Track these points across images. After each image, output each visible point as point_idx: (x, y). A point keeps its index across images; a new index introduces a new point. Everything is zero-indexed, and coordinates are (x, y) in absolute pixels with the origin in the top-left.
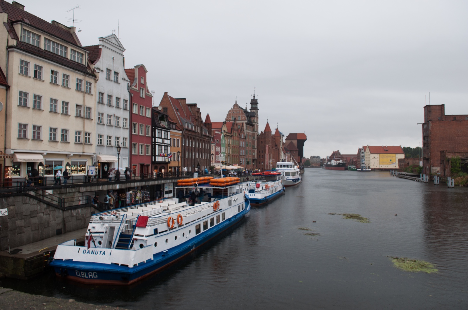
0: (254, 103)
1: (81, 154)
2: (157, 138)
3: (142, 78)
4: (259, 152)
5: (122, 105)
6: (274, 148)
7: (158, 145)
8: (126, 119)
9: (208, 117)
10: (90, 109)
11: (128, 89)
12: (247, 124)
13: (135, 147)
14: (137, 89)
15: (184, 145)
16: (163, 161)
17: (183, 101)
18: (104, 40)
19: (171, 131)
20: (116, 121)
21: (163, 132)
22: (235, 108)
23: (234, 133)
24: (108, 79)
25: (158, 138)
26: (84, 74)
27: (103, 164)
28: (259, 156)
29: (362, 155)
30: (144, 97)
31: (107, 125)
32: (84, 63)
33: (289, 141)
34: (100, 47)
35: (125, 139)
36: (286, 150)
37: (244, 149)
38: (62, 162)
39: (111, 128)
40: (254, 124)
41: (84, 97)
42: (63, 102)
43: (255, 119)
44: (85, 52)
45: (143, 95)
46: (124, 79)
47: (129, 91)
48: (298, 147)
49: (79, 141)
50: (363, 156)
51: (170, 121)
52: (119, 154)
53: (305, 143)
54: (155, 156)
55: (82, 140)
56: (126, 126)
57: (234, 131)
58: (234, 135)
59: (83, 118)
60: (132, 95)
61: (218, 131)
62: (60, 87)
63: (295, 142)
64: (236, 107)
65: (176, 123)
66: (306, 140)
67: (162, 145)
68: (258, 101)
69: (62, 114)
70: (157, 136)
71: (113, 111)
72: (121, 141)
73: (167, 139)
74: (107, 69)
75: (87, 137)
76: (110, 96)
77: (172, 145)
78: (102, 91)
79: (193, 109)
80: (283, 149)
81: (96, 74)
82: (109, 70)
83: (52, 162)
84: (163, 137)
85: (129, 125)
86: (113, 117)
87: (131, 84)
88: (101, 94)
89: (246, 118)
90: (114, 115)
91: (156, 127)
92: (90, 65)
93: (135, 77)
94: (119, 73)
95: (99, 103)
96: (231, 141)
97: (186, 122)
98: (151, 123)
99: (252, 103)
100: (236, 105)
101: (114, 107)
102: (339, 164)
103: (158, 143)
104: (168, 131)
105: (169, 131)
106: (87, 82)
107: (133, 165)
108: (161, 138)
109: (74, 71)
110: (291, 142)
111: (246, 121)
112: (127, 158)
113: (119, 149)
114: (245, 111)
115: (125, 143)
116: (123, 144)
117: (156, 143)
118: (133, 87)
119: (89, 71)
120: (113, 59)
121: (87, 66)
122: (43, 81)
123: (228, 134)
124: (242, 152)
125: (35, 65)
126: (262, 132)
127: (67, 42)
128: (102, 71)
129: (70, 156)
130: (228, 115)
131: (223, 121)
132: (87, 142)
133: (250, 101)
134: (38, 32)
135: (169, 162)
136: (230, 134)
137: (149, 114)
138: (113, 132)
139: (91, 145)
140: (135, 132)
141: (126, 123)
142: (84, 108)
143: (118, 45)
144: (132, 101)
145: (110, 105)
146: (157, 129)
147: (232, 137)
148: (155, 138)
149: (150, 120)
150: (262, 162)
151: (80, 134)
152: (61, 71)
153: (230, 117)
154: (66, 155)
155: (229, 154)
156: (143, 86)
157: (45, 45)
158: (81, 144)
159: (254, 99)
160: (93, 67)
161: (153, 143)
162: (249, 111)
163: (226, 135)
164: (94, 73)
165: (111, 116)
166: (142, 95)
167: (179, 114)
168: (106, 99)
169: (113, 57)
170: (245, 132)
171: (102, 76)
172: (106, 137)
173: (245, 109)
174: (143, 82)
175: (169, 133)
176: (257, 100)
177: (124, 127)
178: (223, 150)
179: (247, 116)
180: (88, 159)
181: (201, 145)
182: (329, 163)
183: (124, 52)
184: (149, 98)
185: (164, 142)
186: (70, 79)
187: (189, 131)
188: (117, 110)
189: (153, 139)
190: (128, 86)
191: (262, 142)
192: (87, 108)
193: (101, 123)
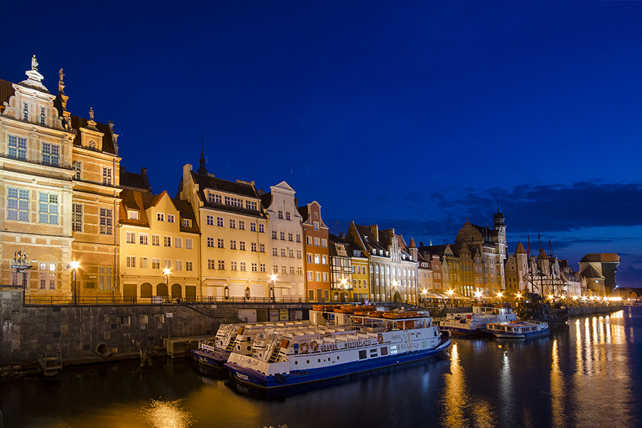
1: (258, 280)
2: (335, 266)
3: (316, 213)
4: (508, 280)
7: (336, 273)
8: (300, 252)
10: (264, 245)
12: (483, 245)
14: (311, 223)
15: (371, 272)
17: (374, 228)
19: (353, 258)
20: (290, 253)
21: (342, 260)
24: (281, 218)
26: (256, 219)
28: (509, 285)
31: (281, 257)
32: (257, 209)
34: (272, 194)
35: (300, 268)
39: (285, 258)
40: (497, 244)
41: (258, 235)
42: (241, 242)
44: (258, 201)
45: (317, 228)
46: (297, 216)
54: (333, 283)
56: (300, 257)
59: (257, 252)
60: (306, 230)
61: (438, 255)
62: (238, 230)
63: (597, 266)
64: (468, 226)
67: (341, 273)
69: (241, 250)
71: (286, 245)
72: (296, 269)
73: (348, 267)
74: (279, 211)
75: (263, 267)
76: (283, 233)
78: (275, 229)
79: (390, 234)
81: (268, 215)
82: (281, 212)
84: (342, 265)
85: (304, 256)
86: (286, 250)
88: (275, 232)
90: (288, 248)
91: (333, 255)
92: (263, 209)
93: (309, 213)
95: (273, 238)
97: (375, 249)
98: (328, 253)
101: (288, 241)
103: (336, 270)
104: (348, 259)
105: (351, 259)
106: (260, 224)
107: (310, 292)
108: (340, 266)
109: (248, 217)
110: (590, 267)
112: (303, 284)
115: (301, 271)
116: (298, 272)
117: (334, 272)
118: (307, 222)
119: (262, 215)
120: (284, 202)
121: (260, 211)
122: (224, 228)
123: (452, 259)
125: (218, 217)
127: (242, 196)
128: (274, 213)
132: (263, 272)
134: (219, 193)
135: (351, 289)
137: (325, 245)
138: (288, 263)
139: (266, 273)
142: (258, 244)
143: (288, 188)
144: (306, 235)
145: (283, 240)
146: (334, 258)
147: (460, 262)
149: (327, 249)
151: (256, 265)
152: (238, 219)
156: (317, 220)
157: (226, 201)
158: (258, 272)
160: (265, 210)
161: (331, 271)
165: (284, 249)
167: (367, 241)
168: (279, 236)
169: (284, 200)
172: (281, 267)
174: (317, 217)
175: (350, 261)
177: (298, 258)
179: (487, 236)
184: (324, 230)
185: (344, 270)
188: (291, 243)
189: (331, 267)
190: (301, 222)
192: (261, 244)
193: (275, 254)
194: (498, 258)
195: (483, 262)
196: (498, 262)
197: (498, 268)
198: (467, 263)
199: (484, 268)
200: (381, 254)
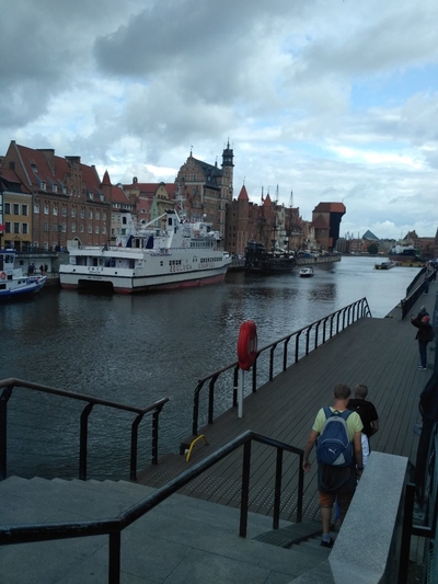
0: (228, 155)
4: (228, 228)
9: (106, 176)
12: (204, 187)
17: (49, 153)
22: (189, 163)
28: (228, 235)
33: (318, 214)
48: (330, 224)
61: (147, 196)
63: (327, 216)
66: (344, 213)
68: (234, 153)
79: (75, 163)
89: (205, 178)
97: (45, 182)
99: (224, 156)
105: (2, 194)
110: (321, 216)
111: (204, 183)
123: (166, 201)
130: (179, 172)
159: (228, 150)
162: (220, 168)
167: (35, 171)
170: (202, 199)
176: (232, 150)
181: (83, 214)
187: (52, 194)
191: (233, 214)
194: (220, 202)
200: (55, 190)
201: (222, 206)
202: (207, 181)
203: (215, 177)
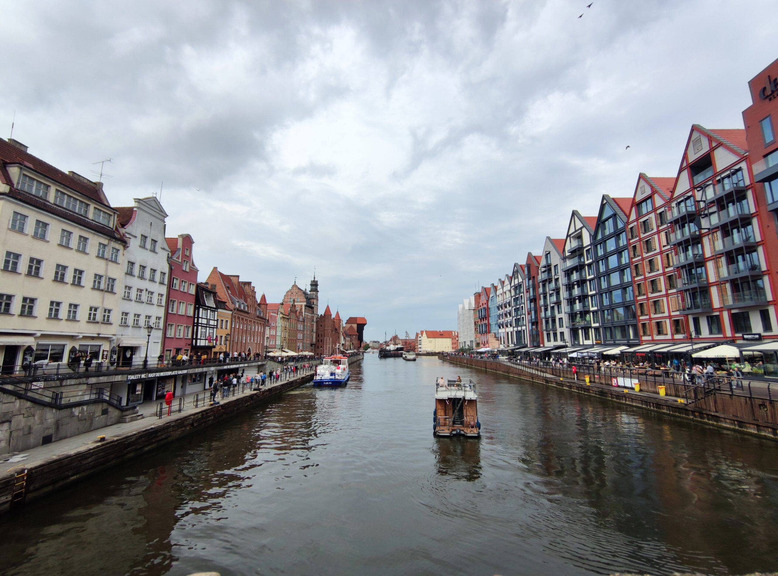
0: (314, 284)
1: (96, 335)
2: (200, 318)
3: (187, 249)
4: (318, 335)
5: (158, 277)
6: (334, 332)
7: (202, 326)
8: (162, 295)
9: (264, 298)
10: (114, 280)
11: (168, 261)
12: (306, 306)
13: (171, 329)
14: (180, 261)
15: (233, 326)
16: (207, 345)
17: (235, 278)
18: (141, 202)
19: (219, 310)
20: (148, 297)
21: (209, 311)
22: (293, 289)
23: (292, 316)
24: (143, 247)
25: (202, 318)
26: (109, 238)
27: (126, 349)
28: (318, 341)
29: (419, 339)
30: (188, 270)
31: (135, 301)
32: (111, 226)
33: (349, 325)
34: (135, 209)
35: (159, 318)
36: (346, 335)
37: (302, 333)
38: (64, 346)
39: (140, 304)
40: (313, 306)
41: (107, 265)
42: (76, 270)
43: (315, 302)
44: (114, 213)
45: (186, 267)
46: (164, 249)
47: (168, 263)
48: (358, 332)
49: (94, 319)
50: (420, 341)
51: (218, 300)
52: (149, 336)
53: (365, 327)
54: (196, 339)
55: (99, 317)
56: (161, 303)
57: (292, 314)
58: (292, 318)
59: (102, 290)
60: (173, 268)
61: (275, 313)
62: (74, 251)
63: (355, 326)
64: (295, 288)
65: (226, 302)
66: (365, 324)
67: (206, 327)
68: (319, 283)
69: (73, 284)
70: (200, 316)
71: (145, 285)
72: (153, 321)
73: (214, 320)
74: (142, 235)
75: (107, 314)
76: (143, 267)
77: (219, 326)
78: (132, 260)
79: (247, 287)
80: (343, 333)
81: (126, 239)
82: (144, 237)
83: (49, 345)
84: (208, 318)
85: (166, 302)
86: (144, 292)
87: (172, 255)
88: (132, 264)
89: (305, 300)
90: (147, 290)
91: (201, 305)
92: (119, 229)
93: (178, 247)
94: (157, 241)
95: (127, 274)
96: (287, 324)
97: (238, 302)
98: (194, 301)
99: (311, 285)
100: (295, 286)
101: (148, 280)
102: (398, 348)
103: (202, 324)
104: (215, 311)
105: (217, 311)
106: (113, 248)
107: (167, 350)
108: (207, 319)
109: (96, 233)
110: (351, 326)
111: (305, 303)
112: (160, 341)
113: (150, 329)
114: (305, 293)
115: (159, 323)
116: (155, 324)
117: (199, 324)
118: (175, 259)
119: (117, 236)
120: (151, 225)
121: (114, 229)
122: (48, 242)
123: (285, 316)
124: (300, 336)
125: (37, 220)
126: (321, 315)
127: (89, 198)
128: (136, 237)
129: (78, 338)
130: (285, 296)
131: (280, 303)
132: (107, 322)
133: (310, 283)
134: (47, 181)
135: (214, 347)
136: (288, 316)
137: (193, 290)
138: (144, 310)
139: (111, 324)
140: (172, 311)
141: (161, 300)
142: (106, 278)
143: (158, 209)
144: (172, 274)
145: (142, 277)
146: (201, 308)
147: (289, 321)
148: (198, 318)
149: (195, 297)
150: (321, 347)
151: (96, 310)
152: (77, 232)
153: (288, 298)
154: (72, 338)
155: (285, 338)
156: (188, 258)
157: (56, 197)
158: (98, 323)
159: (314, 281)
160: (122, 231)
161: (195, 324)
162: (309, 293)
163: (283, 317)
164: (123, 238)
165: (141, 291)
166: (186, 269)
167: (230, 292)
168: (136, 270)
169: (151, 223)
170: (304, 315)
171: (134, 243)
172: (133, 315)
173: (304, 290)
174: (188, 254)
175: (216, 313)
176: (317, 281)
177: (159, 304)
178: (279, 333)
179: (307, 298)
180: (104, 343)
181: (253, 327)
182: (388, 348)
183: (166, 218)
184: (194, 272)
185: (209, 323)
186: (89, 242)
187: (241, 311)
188: (152, 284)
189: (196, 319)
190: (168, 257)
191: (321, 325)
192: (110, 278)
193: (127, 298)
194: (313, 317)
195: (304, 321)
196: (313, 320)
197: (312, 325)
198: (294, 321)
199: (304, 326)
200: (242, 308)
201: (315, 319)
202: (307, 302)
203: (310, 299)
